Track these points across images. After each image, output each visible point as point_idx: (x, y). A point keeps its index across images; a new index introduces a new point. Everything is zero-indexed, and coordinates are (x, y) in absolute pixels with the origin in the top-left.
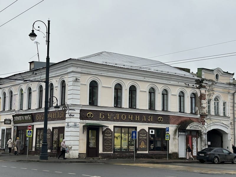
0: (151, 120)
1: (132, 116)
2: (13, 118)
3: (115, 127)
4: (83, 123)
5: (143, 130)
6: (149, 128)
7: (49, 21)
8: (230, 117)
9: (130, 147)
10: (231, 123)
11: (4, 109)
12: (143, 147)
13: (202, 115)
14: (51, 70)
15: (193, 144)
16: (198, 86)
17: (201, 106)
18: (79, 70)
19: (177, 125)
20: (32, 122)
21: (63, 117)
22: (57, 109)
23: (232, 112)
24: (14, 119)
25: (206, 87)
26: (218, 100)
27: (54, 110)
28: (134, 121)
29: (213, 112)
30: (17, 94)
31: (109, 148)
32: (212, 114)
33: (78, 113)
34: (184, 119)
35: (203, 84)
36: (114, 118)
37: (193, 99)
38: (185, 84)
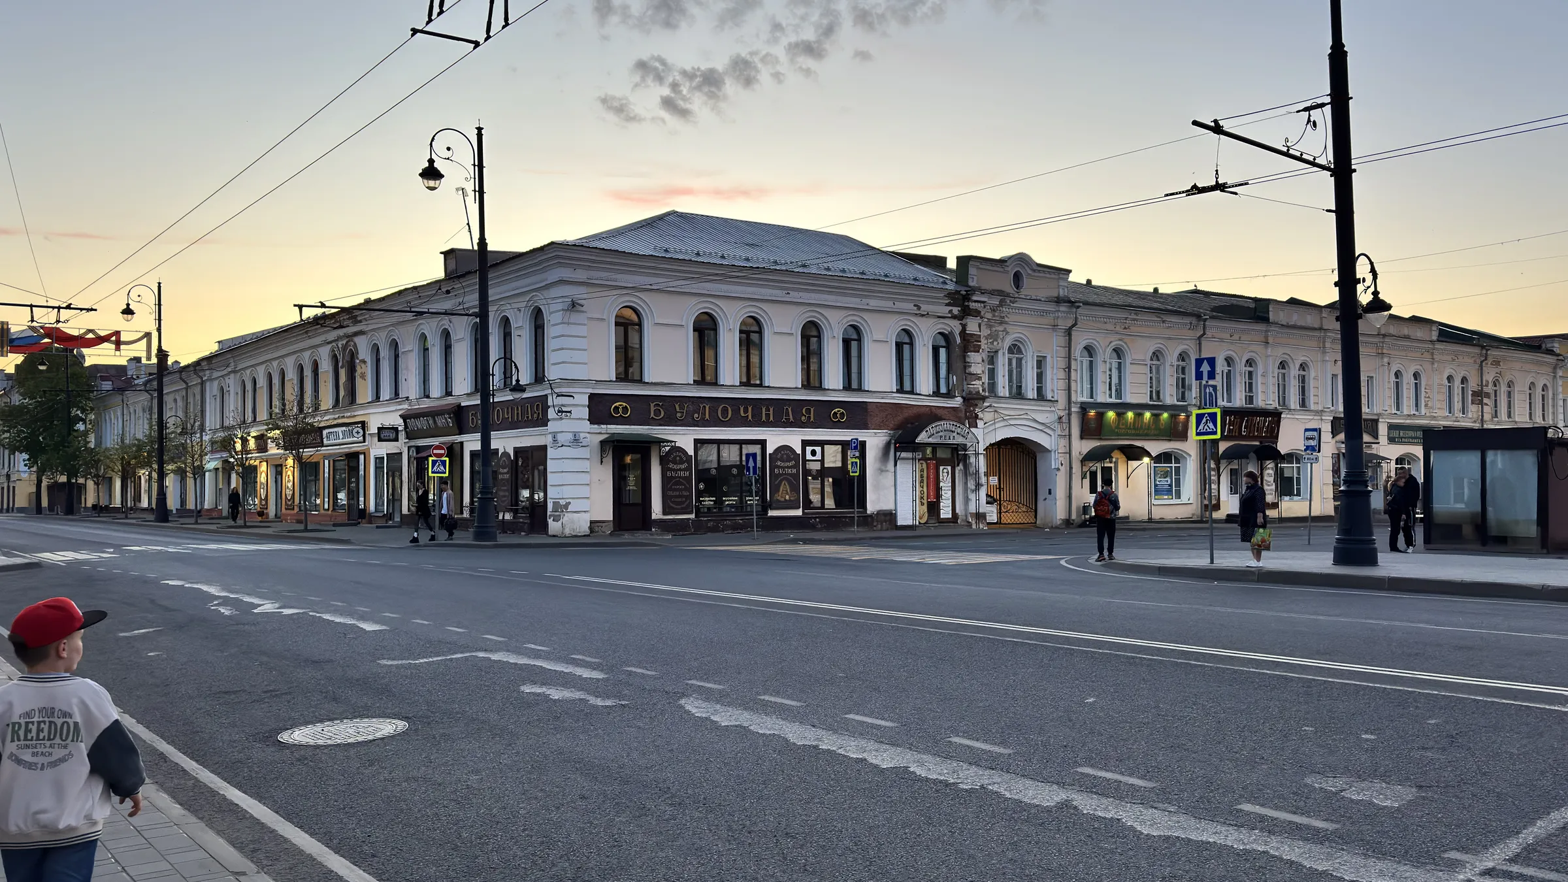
0: (809, 417)
1: (750, 409)
2: (405, 422)
3: (697, 442)
4: (600, 433)
5: (785, 450)
6: (805, 443)
7: (480, 129)
8: (1057, 401)
9: (747, 498)
10: (1060, 418)
11: (378, 397)
12: (787, 497)
13: (969, 400)
14: (493, 279)
15: (941, 484)
16: (956, 310)
17: (967, 371)
18: (581, 275)
19: (892, 432)
20: (458, 432)
21: (541, 416)
22: (518, 395)
23: (1062, 384)
24: (406, 427)
25: (982, 313)
26: (1020, 351)
27: (511, 398)
28: (758, 423)
29: (1003, 388)
30: (412, 351)
31: (683, 503)
32: (1001, 394)
33: (583, 406)
34: (915, 411)
35: (973, 305)
36: (696, 415)
37: (943, 352)
38: (915, 308)
